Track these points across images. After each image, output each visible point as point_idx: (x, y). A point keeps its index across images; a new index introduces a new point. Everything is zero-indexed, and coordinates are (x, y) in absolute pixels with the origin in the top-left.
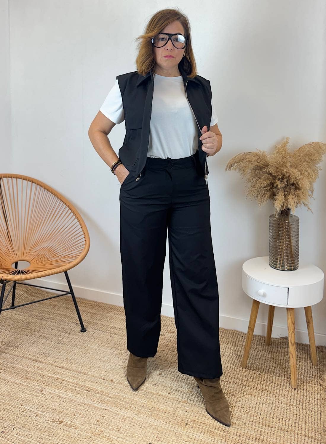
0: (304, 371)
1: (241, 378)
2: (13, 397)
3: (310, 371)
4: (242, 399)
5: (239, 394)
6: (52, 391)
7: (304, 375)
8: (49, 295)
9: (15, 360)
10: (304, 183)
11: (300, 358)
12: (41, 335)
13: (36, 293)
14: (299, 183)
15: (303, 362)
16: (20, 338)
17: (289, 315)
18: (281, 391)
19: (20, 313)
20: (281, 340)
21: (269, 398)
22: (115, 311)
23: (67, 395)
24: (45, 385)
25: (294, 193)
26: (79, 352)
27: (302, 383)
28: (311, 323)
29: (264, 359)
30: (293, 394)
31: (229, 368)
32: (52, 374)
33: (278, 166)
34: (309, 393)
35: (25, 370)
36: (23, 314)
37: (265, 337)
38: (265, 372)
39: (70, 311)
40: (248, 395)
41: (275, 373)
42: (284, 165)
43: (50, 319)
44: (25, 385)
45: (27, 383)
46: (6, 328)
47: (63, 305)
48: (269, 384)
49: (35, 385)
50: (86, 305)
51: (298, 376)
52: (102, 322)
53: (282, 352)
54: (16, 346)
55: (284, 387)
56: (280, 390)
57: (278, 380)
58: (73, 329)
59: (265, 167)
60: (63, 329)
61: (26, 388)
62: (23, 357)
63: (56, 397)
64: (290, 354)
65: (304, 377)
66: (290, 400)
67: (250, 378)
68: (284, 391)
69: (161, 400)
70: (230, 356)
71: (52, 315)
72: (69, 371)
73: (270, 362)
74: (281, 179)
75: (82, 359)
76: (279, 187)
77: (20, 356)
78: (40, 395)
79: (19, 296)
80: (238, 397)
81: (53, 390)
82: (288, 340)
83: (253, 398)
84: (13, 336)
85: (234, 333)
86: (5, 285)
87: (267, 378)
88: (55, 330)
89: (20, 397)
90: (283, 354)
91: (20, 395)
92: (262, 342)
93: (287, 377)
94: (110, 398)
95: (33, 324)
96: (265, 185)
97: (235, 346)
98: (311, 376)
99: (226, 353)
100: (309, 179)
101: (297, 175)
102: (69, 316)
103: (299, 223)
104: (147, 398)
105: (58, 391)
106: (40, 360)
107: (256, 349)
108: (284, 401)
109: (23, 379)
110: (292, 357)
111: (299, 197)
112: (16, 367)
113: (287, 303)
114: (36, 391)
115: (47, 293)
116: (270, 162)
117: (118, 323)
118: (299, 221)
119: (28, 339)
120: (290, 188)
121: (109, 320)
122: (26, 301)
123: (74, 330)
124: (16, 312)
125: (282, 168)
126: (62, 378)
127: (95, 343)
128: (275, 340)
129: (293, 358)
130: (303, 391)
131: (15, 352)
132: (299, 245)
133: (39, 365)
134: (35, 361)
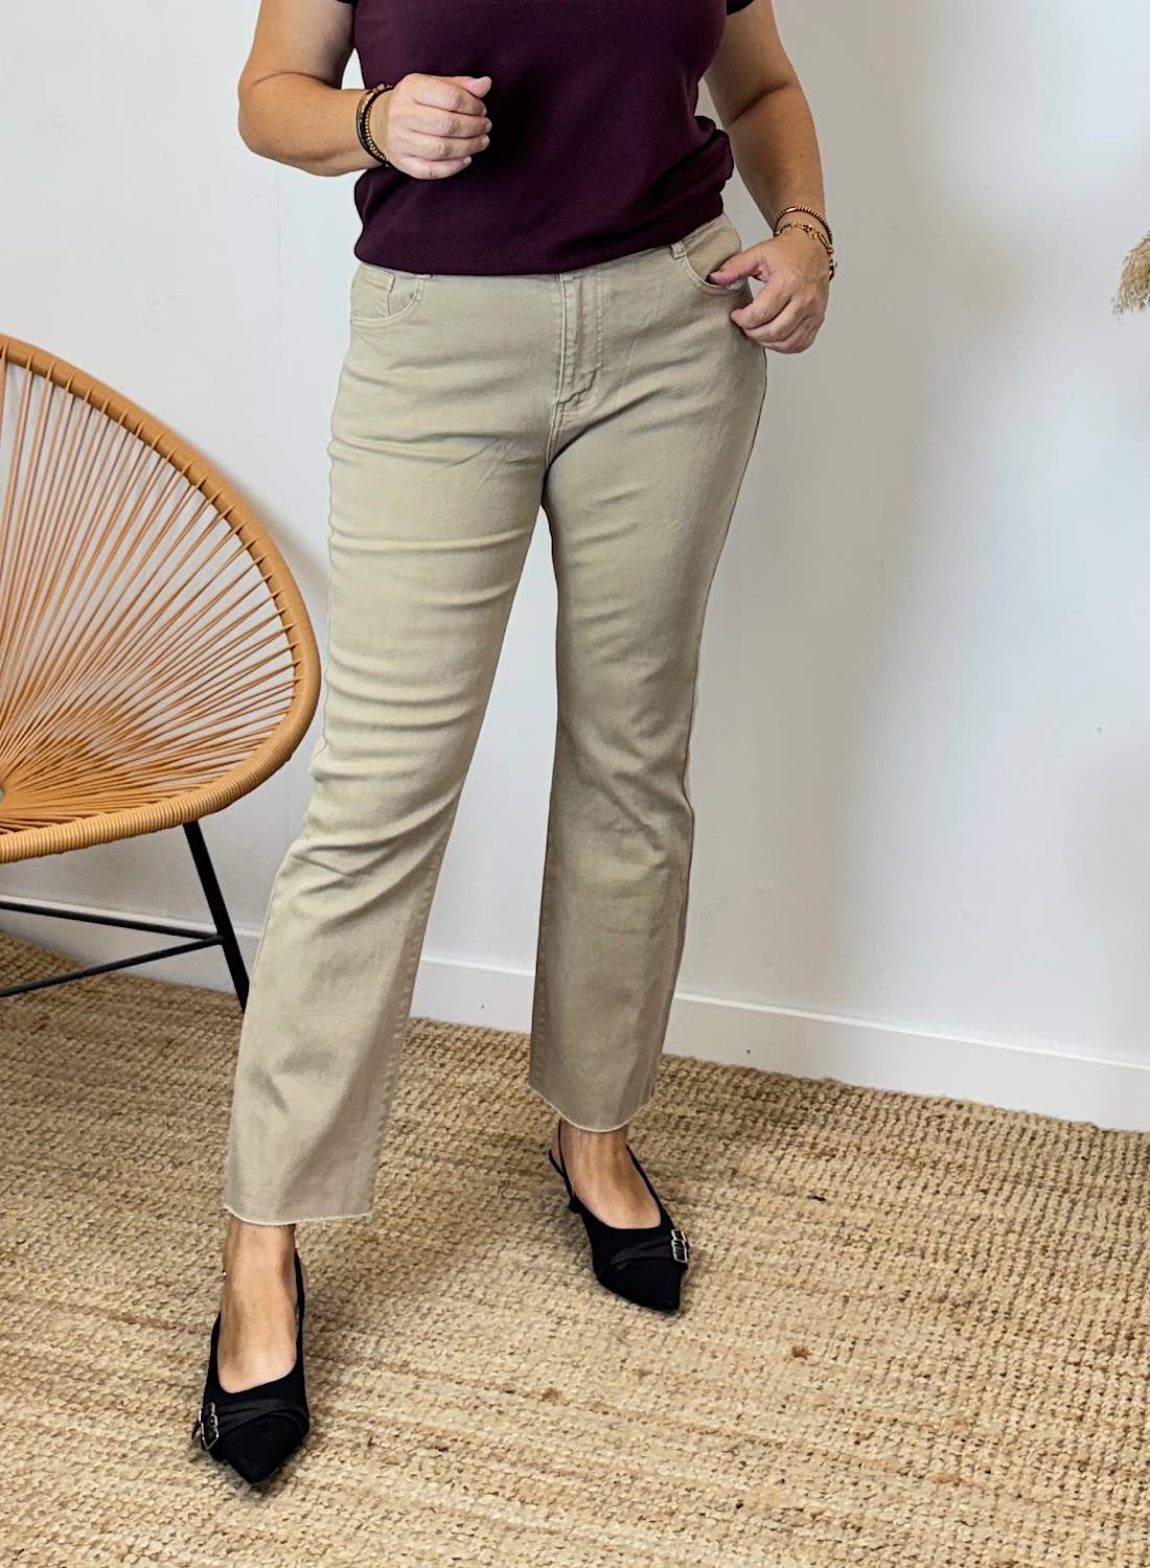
2: (49, 1495)
22: (502, 1061)
35: (77, 1366)
44: (98, 1439)
45: (109, 1428)
52: (440, 1118)
61: (107, 1450)
89: (87, 1492)
91: (82, 1485)
106: (151, 1313)
109: (80, 1408)
114: (160, 1459)
117: (528, 1119)
121: (475, 1103)
127: (424, 1220)
133: (148, 1339)
134: (125, 1320)
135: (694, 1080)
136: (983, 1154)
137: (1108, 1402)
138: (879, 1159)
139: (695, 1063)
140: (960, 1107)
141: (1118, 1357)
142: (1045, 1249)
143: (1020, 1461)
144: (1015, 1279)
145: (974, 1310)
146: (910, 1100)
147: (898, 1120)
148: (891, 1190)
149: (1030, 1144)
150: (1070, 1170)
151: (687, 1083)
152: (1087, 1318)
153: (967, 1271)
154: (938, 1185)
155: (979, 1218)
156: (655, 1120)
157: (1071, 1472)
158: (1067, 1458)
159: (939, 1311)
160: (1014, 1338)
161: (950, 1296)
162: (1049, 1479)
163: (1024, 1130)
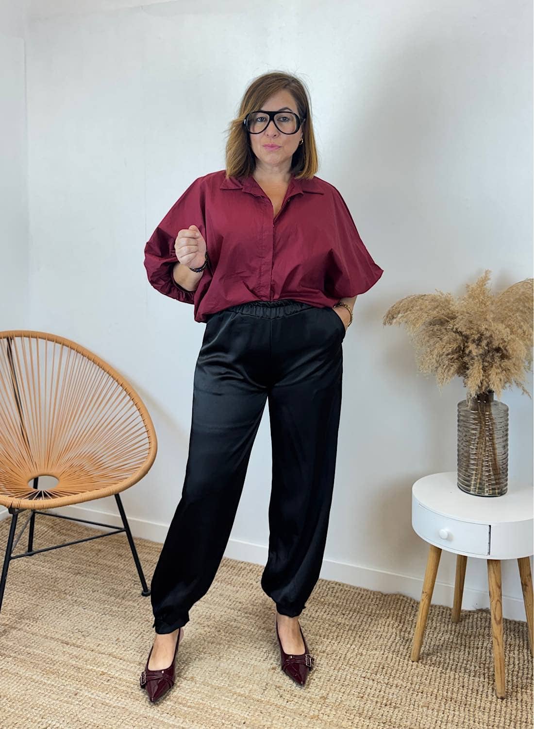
0: (517, 667)
1: (410, 678)
2: (29, 704)
3: (528, 667)
4: (411, 714)
5: (406, 706)
6: (92, 694)
7: (517, 675)
8: (91, 533)
9: (33, 641)
10: (517, 347)
11: (510, 645)
12: (76, 601)
13: (69, 530)
14: (508, 347)
15: (516, 652)
16: (41, 605)
17: (492, 572)
18: (479, 702)
19: (41, 563)
20: (478, 613)
21: (457, 713)
23: (118, 702)
24: (82, 685)
25: (500, 365)
26: (138, 629)
27: (514, 688)
28: (529, 586)
29: (450, 646)
30: (498, 706)
31: (389, 659)
32: (94, 665)
33: (471, 320)
34: (526, 706)
35: (48, 659)
36: (46, 564)
37: (450, 609)
38: (451, 669)
39: (124, 561)
40: (422, 707)
41: (468, 670)
42: (483, 316)
43: (91, 573)
45: (53, 681)
46: (18, 587)
47: (113, 550)
48: (457, 689)
49: (65, 684)
50: (150, 550)
51: (508, 676)
53: (479, 635)
54: (34, 618)
55: (484, 695)
56: (476, 700)
57: (473, 682)
58: (129, 590)
59: (449, 320)
60: (112, 590)
62: (45, 636)
63: (100, 705)
64: (494, 639)
65: (517, 678)
66: (493, 718)
67: (426, 678)
68: (483, 701)
69: (273, 713)
70: (391, 639)
71: (95, 567)
72: (121, 661)
73: (459, 651)
74: (477, 340)
75: (142, 640)
76: (475, 354)
77: (41, 635)
78: (74, 700)
79: (40, 535)
80: (404, 711)
81: (95, 692)
82: (490, 614)
83: (430, 713)
84: (29, 602)
85: (399, 599)
86: (17, 515)
87: (455, 679)
88: (99, 591)
89: (41, 703)
90: (480, 637)
91: (40, 701)
92: (445, 617)
93: (488, 678)
94: (189, 709)
95: (63, 582)
96: (450, 351)
97: (400, 622)
98: (529, 676)
99: (384, 634)
100: (525, 340)
101: (505, 335)
102: (122, 569)
103: (507, 415)
104: (250, 709)
105: (103, 695)
106: (74, 641)
107: (435, 628)
108: (484, 719)
109: (46, 673)
110: (497, 643)
111: (508, 371)
112: (33, 654)
113: (487, 551)
114: (66, 694)
115: (87, 529)
116: (458, 313)
118: (509, 412)
119: (54, 607)
120: (493, 355)
122: (52, 543)
123: (130, 593)
124: (36, 561)
125: (479, 323)
126: (110, 673)
128: (468, 614)
129: (498, 645)
130: (516, 702)
131: (32, 628)
132: (509, 452)
133: (71, 650)
134: (65, 643)
135: (257, 571)
136: (345, 601)
137: (373, 692)
138: (312, 601)
139: (258, 566)
140: (340, 585)
141: (378, 675)
142: (360, 636)
143: (340, 712)
144: (349, 646)
145: (334, 657)
146: (324, 581)
147: (319, 588)
148: (314, 612)
149: (360, 599)
150: (372, 609)
151: (255, 572)
152: (369, 662)
153: (334, 642)
154: (329, 611)
155: (341, 623)
156: (243, 584)
157: (356, 717)
158: (356, 712)
159: (322, 656)
160: (345, 667)
161: (326, 651)
162: (348, 719)
163: (359, 594)
